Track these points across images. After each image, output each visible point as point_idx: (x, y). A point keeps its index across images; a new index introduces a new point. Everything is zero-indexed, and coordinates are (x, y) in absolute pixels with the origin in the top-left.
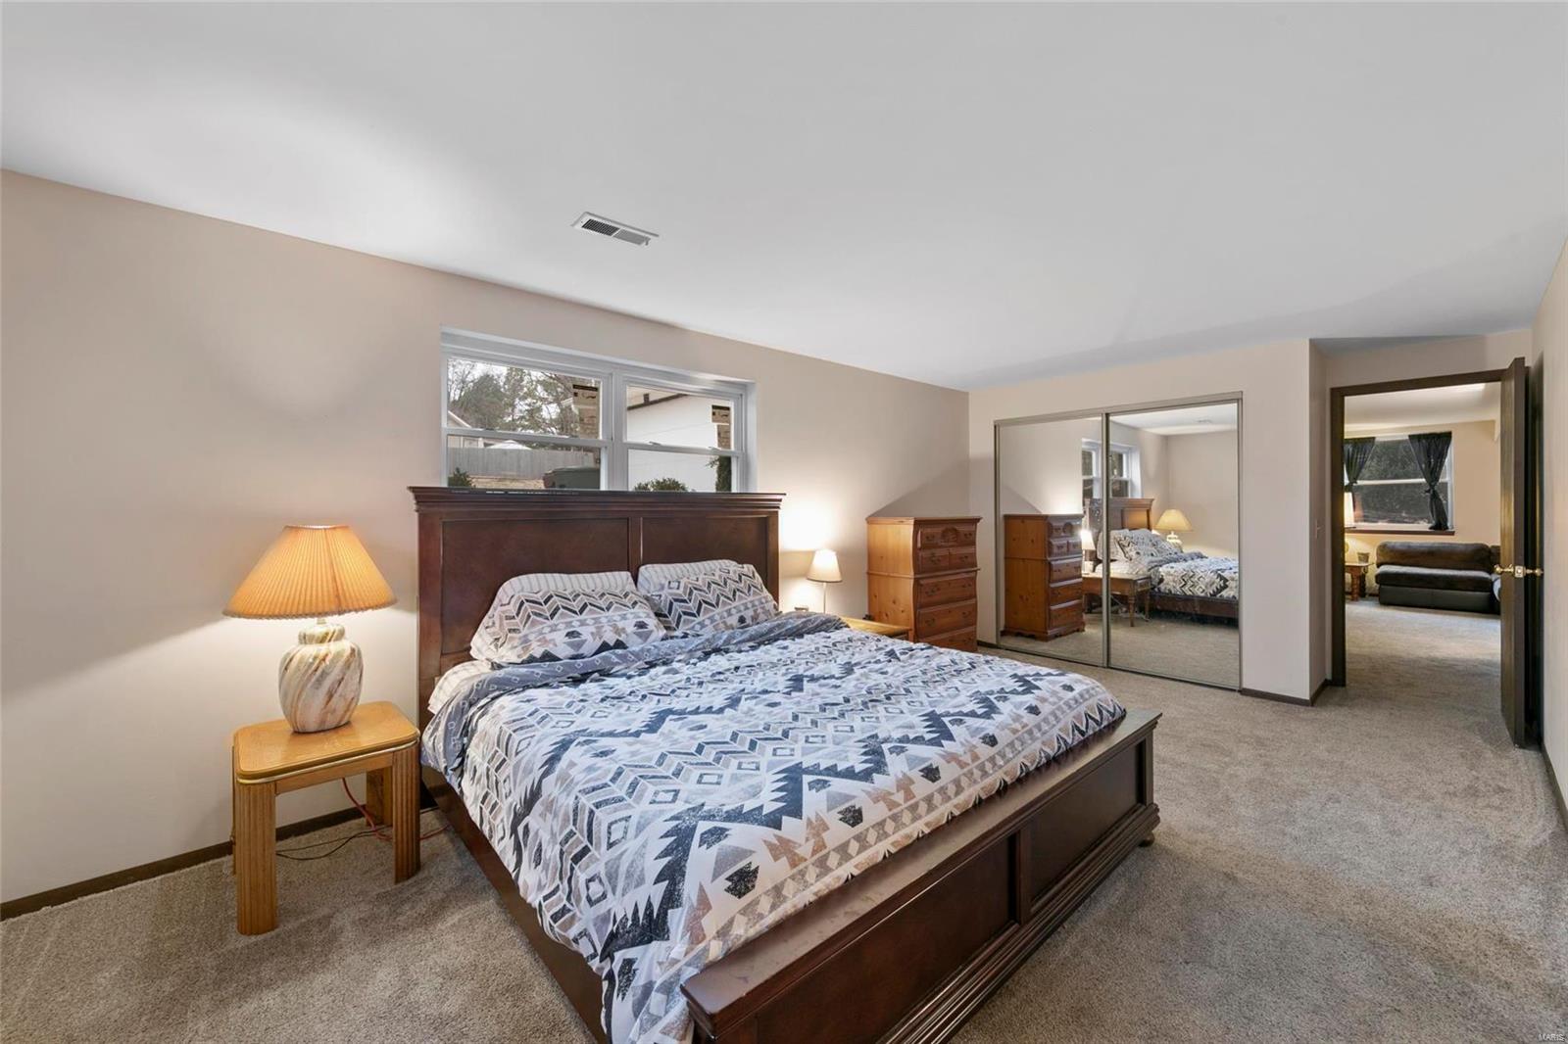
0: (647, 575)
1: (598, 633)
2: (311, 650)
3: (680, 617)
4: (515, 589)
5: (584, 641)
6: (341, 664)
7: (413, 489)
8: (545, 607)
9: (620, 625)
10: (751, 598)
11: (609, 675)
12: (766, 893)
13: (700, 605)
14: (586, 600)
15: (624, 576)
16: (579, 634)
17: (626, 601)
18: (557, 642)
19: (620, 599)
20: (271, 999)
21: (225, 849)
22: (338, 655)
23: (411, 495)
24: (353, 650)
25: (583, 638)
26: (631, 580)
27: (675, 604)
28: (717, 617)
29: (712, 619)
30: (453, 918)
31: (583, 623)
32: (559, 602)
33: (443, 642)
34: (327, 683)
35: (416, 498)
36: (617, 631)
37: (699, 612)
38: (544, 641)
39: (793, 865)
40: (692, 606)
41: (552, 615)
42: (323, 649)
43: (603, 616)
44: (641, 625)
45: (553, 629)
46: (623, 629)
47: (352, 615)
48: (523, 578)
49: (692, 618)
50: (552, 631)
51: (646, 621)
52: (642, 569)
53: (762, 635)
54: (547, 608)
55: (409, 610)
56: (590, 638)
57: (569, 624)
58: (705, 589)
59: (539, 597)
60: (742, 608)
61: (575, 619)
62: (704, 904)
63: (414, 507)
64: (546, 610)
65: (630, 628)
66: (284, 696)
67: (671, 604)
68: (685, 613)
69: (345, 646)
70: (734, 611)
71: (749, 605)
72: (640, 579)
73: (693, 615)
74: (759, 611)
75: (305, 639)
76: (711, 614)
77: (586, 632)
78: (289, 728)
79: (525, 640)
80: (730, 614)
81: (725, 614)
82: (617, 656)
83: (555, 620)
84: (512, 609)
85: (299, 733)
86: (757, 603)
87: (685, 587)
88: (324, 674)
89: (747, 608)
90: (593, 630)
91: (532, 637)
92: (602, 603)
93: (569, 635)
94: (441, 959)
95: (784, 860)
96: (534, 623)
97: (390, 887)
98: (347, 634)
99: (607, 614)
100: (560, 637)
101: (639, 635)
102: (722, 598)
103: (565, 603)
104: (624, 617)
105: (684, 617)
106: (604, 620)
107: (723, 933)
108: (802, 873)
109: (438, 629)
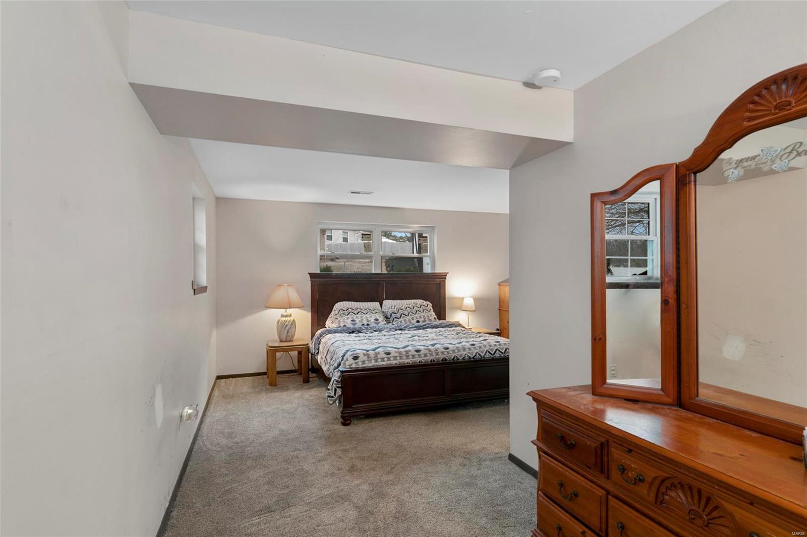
0: (385, 304)
1: (361, 321)
2: (284, 319)
3: (394, 319)
4: (338, 306)
5: (356, 323)
6: (290, 323)
7: (309, 274)
8: (346, 312)
9: (369, 319)
10: (423, 314)
11: (360, 332)
12: (361, 361)
13: (401, 315)
14: (360, 310)
15: (377, 304)
16: (355, 321)
17: (373, 312)
18: (348, 322)
19: (372, 311)
20: (277, 394)
21: (264, 374)
22: (290, 321)
23: (309, 275)
24: (293, 320)
25: (356, 322)
26: (379, 305)
27: (393, 314)
28: (407, 320)
29: (405, 320)
30: (314, 390)
31: (357, 318)
32: (350, 310)
33: (318, 322)
34: (287, 328)
35: (310, 276)
36: (368, 321)
37: (400, 317)
38: (344, 322)
39: (368, 358)
40: (398, 315)
41: (348, 314)
42: (286, 319)
43: (364, 316)
44: (377, 320)
45: (348, 319)
46: (370, 321)
47: (293, 309)
48: (341, 303)
49: (397, 319)
50: (347, 319)
51: (379, 319)
52: (384, 301)
53: (421, 326)
54: (347, 312)
55: (308, 311)
56: (359, 322)
57: (353, 317)
58: (404, 309)
59: (345, 309)
60: (419, 317)
61: (355, 316)
62: (347, 360)
63: (310, 279)
64: (346, 313)
65: (372, 320)
66: (278, 330)
67: (391, 314)
68: (396, 318)
69: (292, 318)
70: (414, 318)
71: (422, 317)
72: (383, 305)
73: (398, 318)
74: (426, 319)
75: (282, 316)
76: (405, 318)
77: (357, 321)
78: (279, 340)
79: (339, 322)
80: (413, 319)
81: (411, 319)
82: (365, 327)
83: (349, 316)
84: (337, 312)
85: (281, 341)
86: (426, 316)
87: (397, 309)
88: (287, 326)
89: (421, 318)
90: (360, 320)
91: (341, 321)
92: (365, 312)
93: (352, 321)
94: (311, 393)
95: (366, 357)
96: (342, 317)
97: (302, 383)
98: (292, 315)
99: (365, 315)
100: (349, 321)
101: (376, 323)
102: (410, 313)
103: (353, 311)
104: (371, 317)
105: (395, 319)
106: (364, 317)
107: (350, 365)
108: (371, 360)
109: (316, 318)
